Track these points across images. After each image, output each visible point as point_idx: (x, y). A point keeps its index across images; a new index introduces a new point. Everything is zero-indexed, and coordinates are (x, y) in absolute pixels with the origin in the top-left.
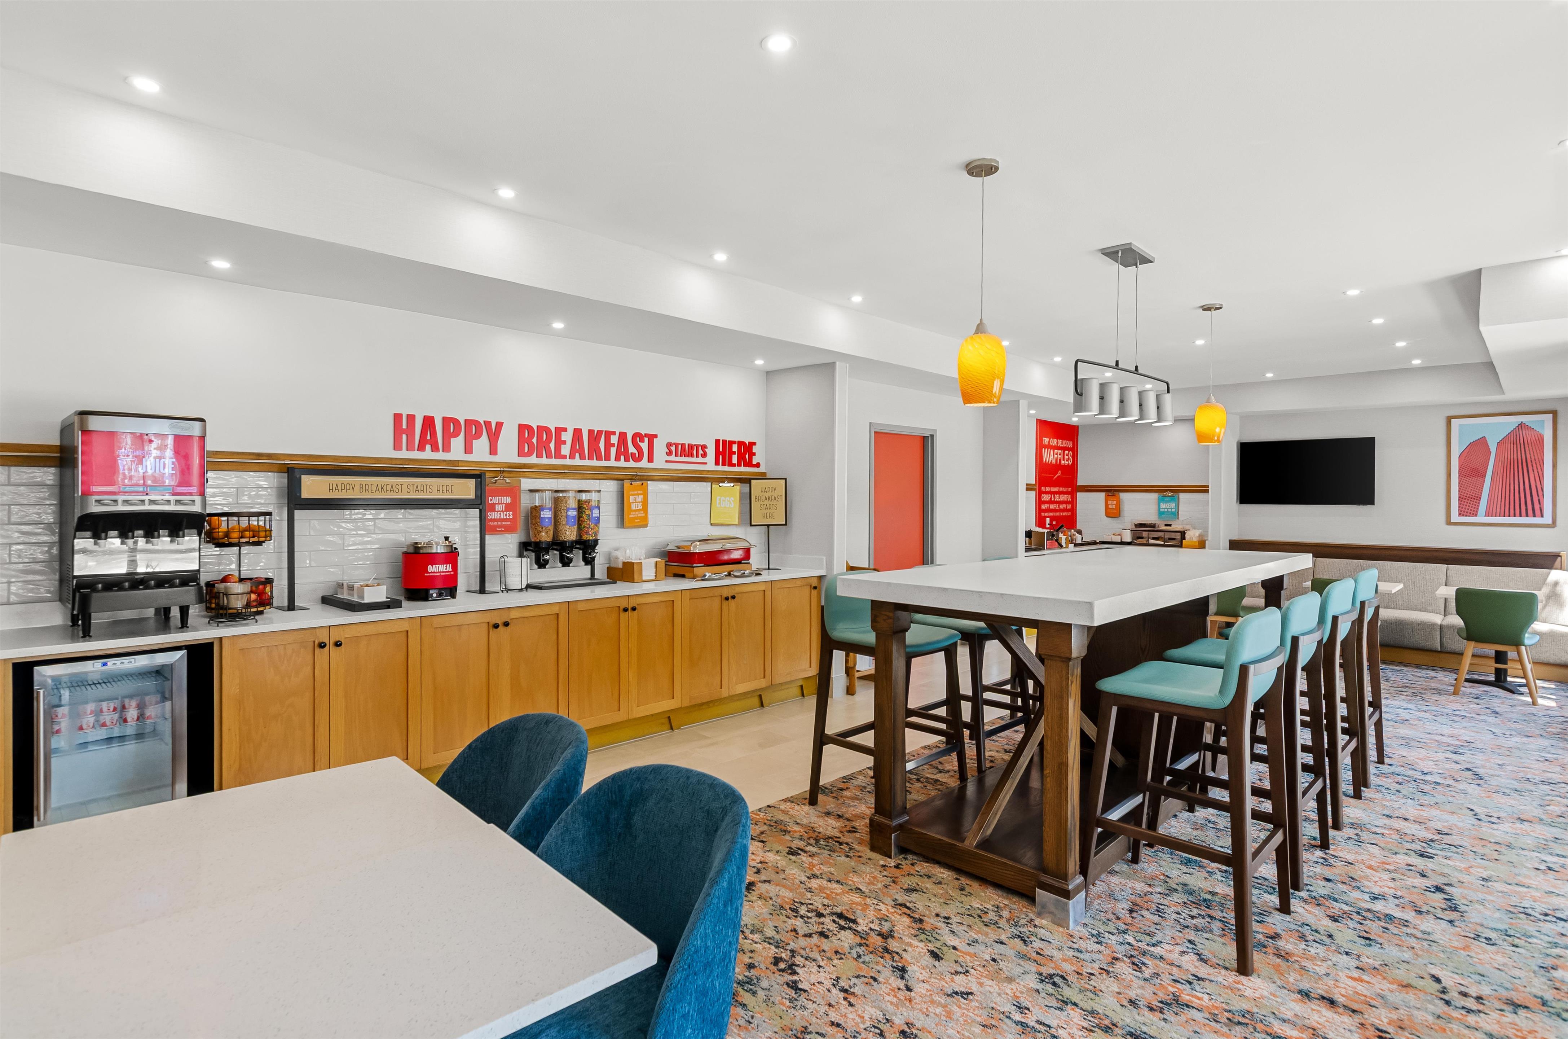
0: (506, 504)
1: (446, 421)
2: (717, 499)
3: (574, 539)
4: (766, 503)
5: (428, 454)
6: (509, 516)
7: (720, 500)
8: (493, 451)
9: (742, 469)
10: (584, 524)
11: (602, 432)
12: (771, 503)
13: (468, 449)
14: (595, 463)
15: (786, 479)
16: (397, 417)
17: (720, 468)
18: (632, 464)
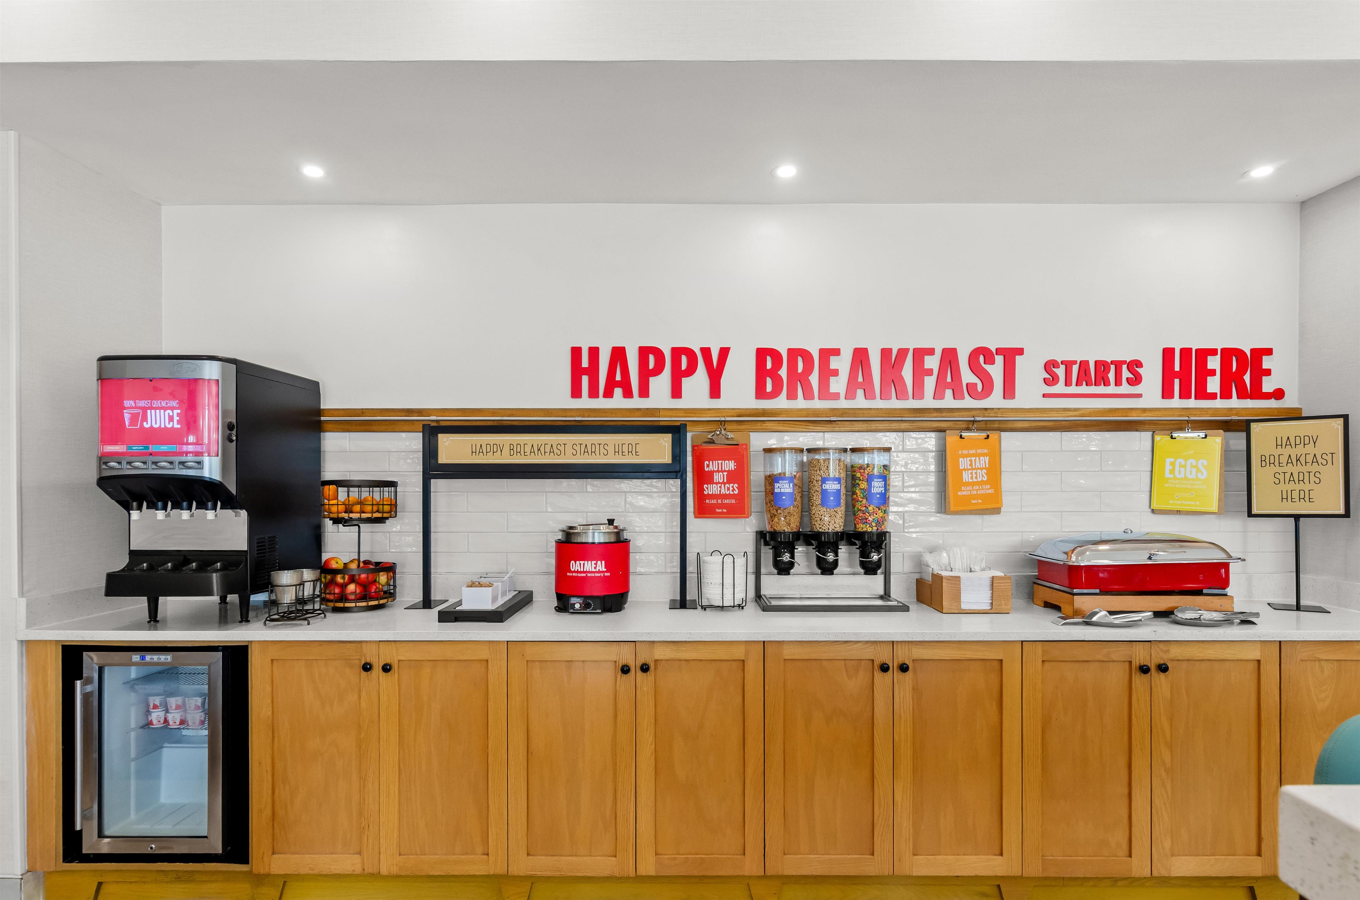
0: (728, 471)
1: (644, 352)
2: (1167, 464)
3: (839, 529)
4: (1289, 469)
5: (618, 401)
6: (733, 490)
7: (1173, 464)
8: (715, 392)
9: (1235, 402)
10: (858, 505)
11: (907, 350)
12: (1305, 469)
13: (676, 392)
14: (894, 403)
15: (1346, 418)
16: (576, 352)
17: (1176, 402)
18: (968, 402)
